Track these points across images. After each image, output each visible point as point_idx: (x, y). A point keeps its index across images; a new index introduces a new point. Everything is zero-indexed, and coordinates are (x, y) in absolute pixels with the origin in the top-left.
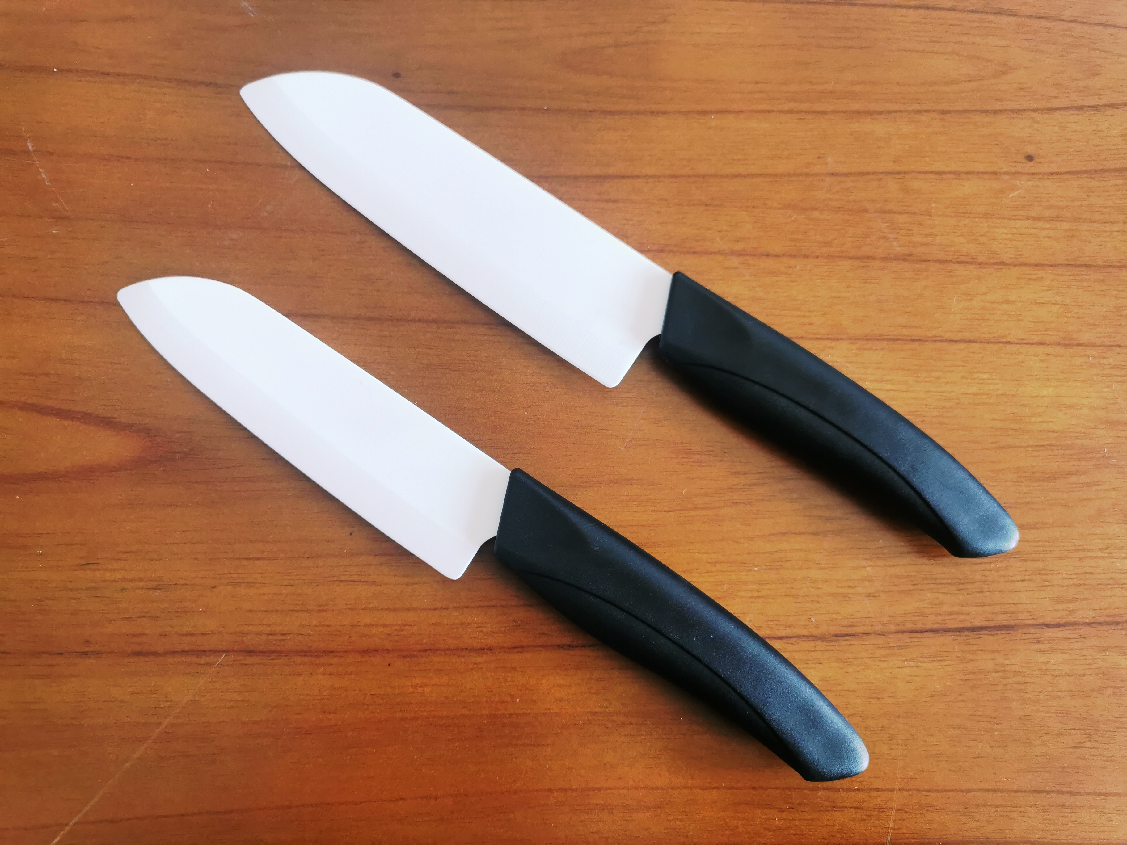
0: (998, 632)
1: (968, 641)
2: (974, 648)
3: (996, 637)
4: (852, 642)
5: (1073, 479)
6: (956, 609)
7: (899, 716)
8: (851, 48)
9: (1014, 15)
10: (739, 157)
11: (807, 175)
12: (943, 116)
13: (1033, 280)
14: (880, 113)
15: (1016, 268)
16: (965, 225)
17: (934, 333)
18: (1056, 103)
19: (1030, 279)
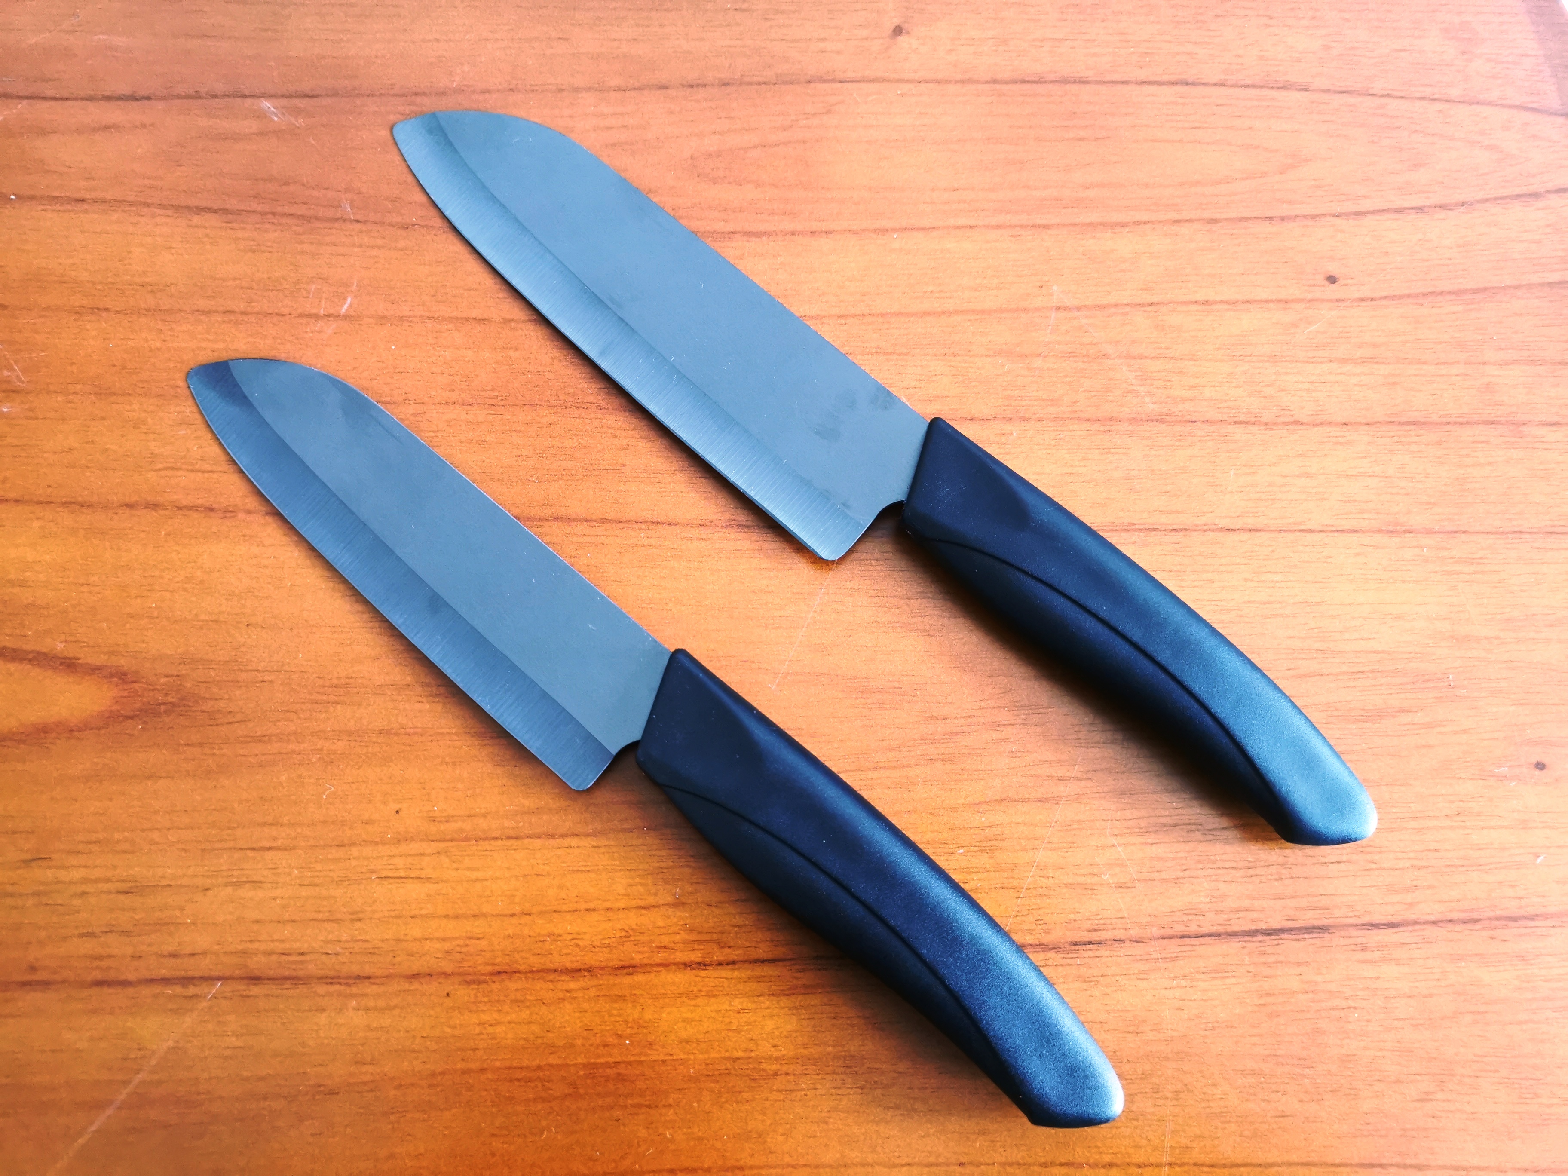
0: (1306, 936)
1: (1262, 949)
2: (1271, 959)
3: (1303, 943)
4: (1098, 953)
5: (1405, 718)
6: (1246, 903)
7: (1167, 1059)
8: (1082, 139)
9: (1306, 90)
10: (930, 288)
11: (1025, 310)
12: (1209, 226)
13: (1341, 444)
14: (1123, 225)
15: (1316, 429)
16: (1245, 372)
17: (1203, 520)
18: (1366, 205)
19: (1337, 443)
